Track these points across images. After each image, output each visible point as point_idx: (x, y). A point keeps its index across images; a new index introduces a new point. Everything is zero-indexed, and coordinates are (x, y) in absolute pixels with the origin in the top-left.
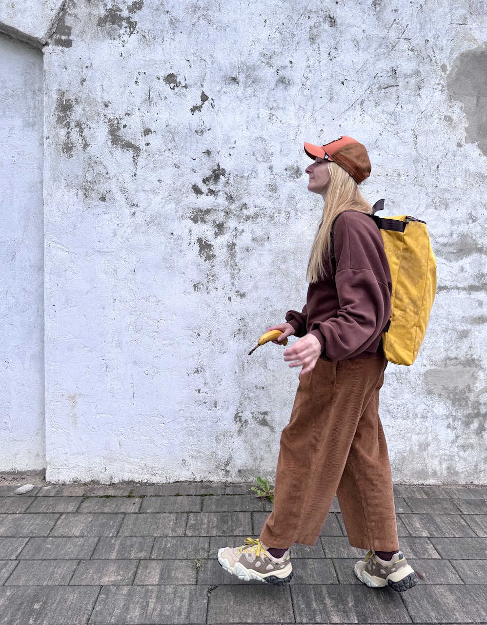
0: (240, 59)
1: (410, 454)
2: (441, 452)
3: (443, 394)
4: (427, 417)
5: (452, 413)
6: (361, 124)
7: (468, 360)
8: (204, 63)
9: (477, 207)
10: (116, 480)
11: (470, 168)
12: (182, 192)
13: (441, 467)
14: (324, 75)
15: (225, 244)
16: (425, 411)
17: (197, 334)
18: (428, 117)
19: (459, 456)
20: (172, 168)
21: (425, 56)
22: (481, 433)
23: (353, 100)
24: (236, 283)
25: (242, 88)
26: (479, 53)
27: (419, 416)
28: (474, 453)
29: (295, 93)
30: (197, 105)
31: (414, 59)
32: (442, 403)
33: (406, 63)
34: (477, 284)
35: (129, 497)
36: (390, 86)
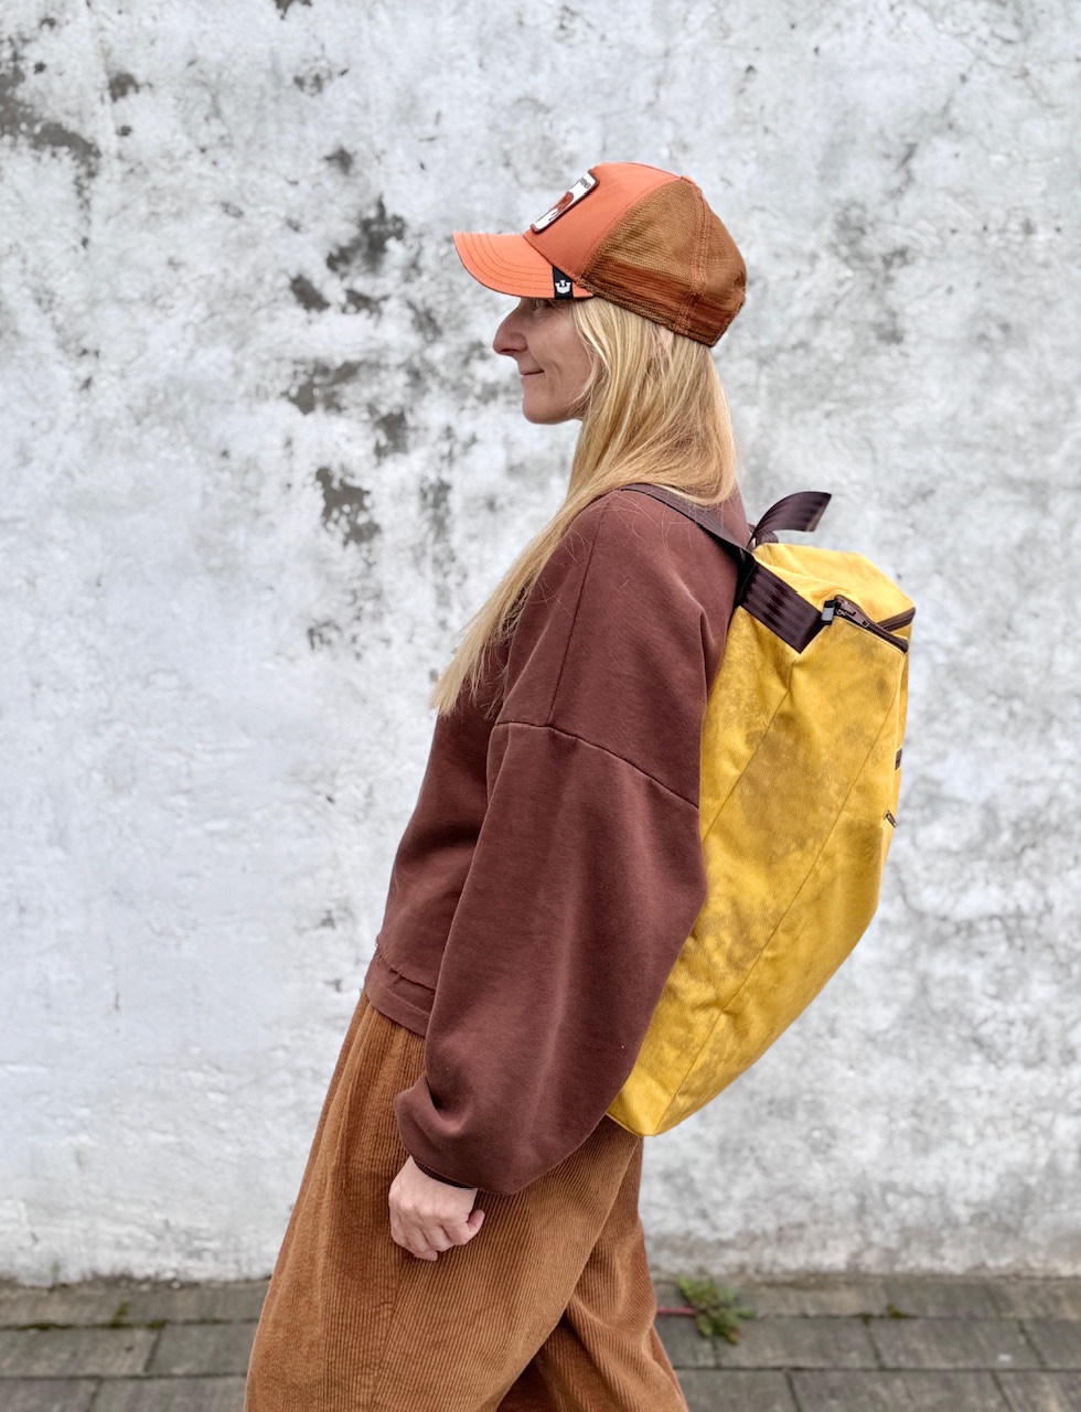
1: (1049, 1178)
10: (72, 1274)
17: (323, 798)
20: (214, 215)
24: (453, 620)
35: (115, 1326)
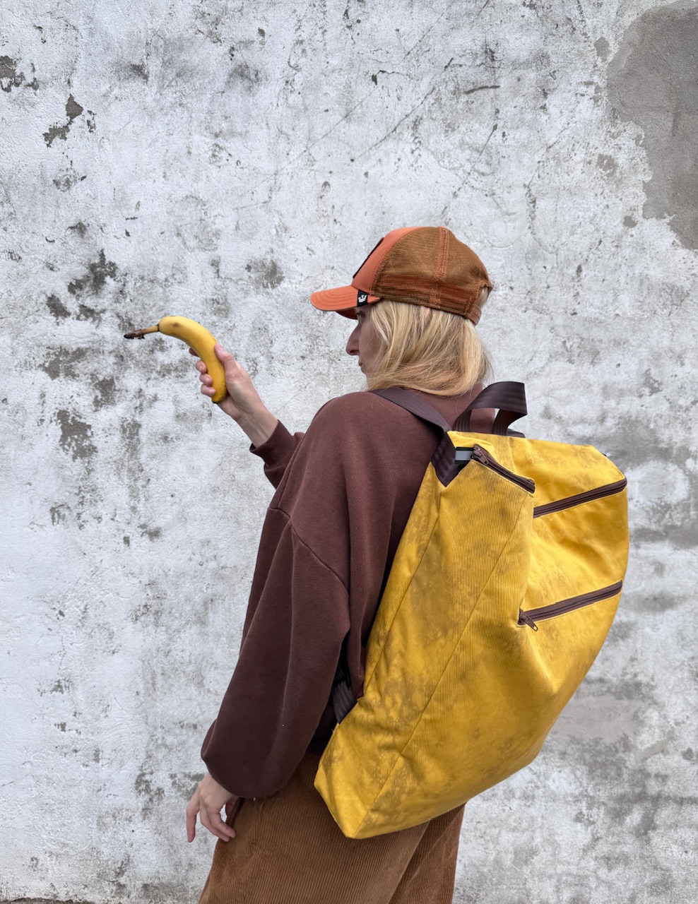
0: (150, 26)
1: (495, 869)
2: (560, 869)
3: (570, 751)
4: (534, 797)
5: (586, 791)
6: (414, 173)
7: (627, 684)
8: (74, 33)
9: (663, 361)
11: (652, 273)
12: (26, 312)
13: (558, 897)
14: (334, 62)
15: (117, 424)
16: (530, 785)
17: (57, 612)
18: (561, 158)
19: (598, 878)
20: (4, 259)
21: (561, 20)
22: (646, 833)
23: (396, 119)
24: (140, 507)
25: (154, 89)
26: (683, 14)
27: (518, 794)
28: (630, 873)
29: (270, 101)
30: (59, 125)
31: (536, 27)
32: (567, 770)
33: (518, 35)
34: (654, 527)
36: (482, 88)
